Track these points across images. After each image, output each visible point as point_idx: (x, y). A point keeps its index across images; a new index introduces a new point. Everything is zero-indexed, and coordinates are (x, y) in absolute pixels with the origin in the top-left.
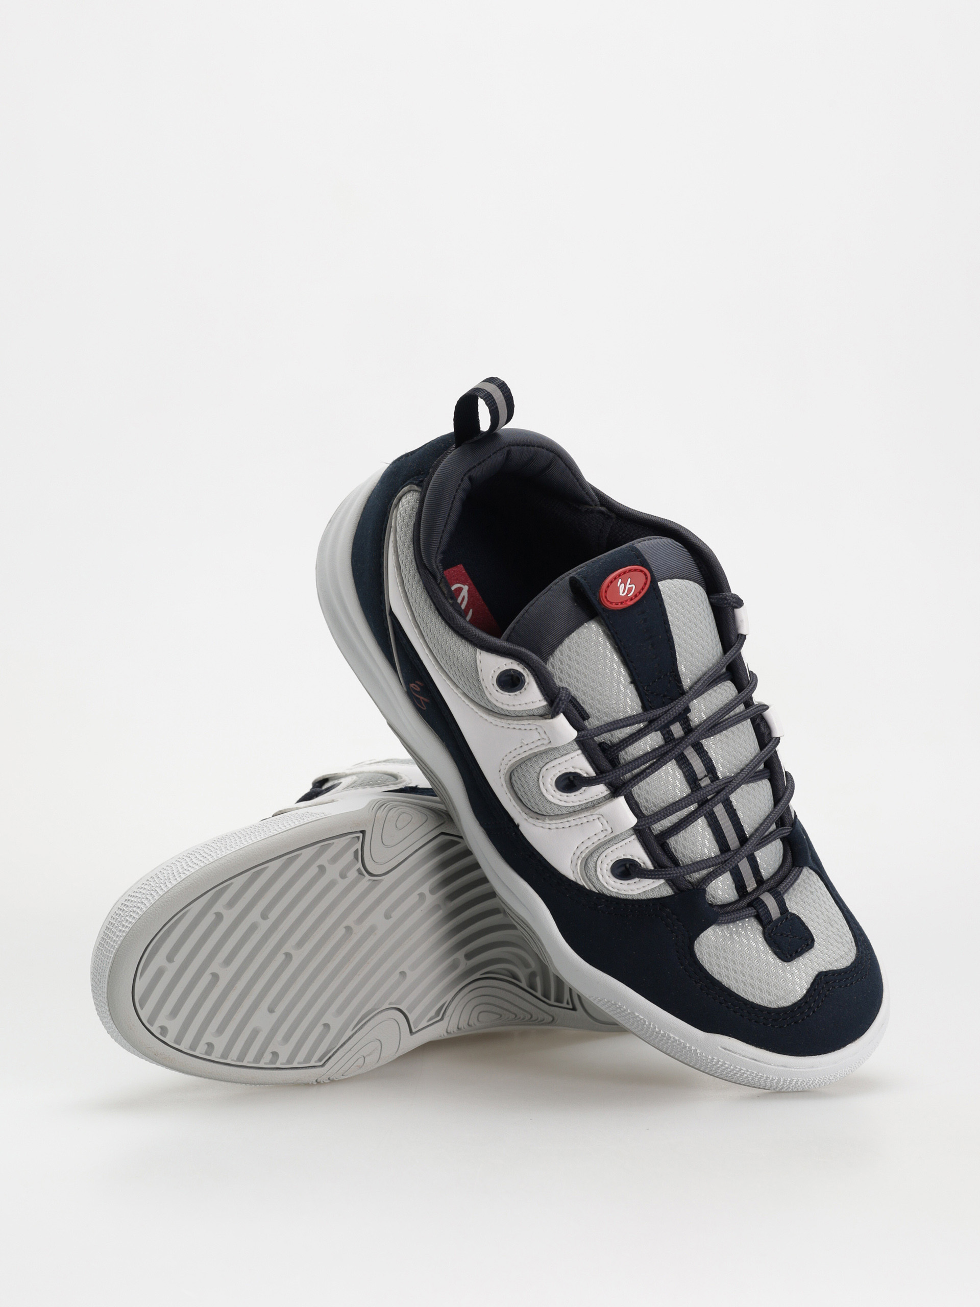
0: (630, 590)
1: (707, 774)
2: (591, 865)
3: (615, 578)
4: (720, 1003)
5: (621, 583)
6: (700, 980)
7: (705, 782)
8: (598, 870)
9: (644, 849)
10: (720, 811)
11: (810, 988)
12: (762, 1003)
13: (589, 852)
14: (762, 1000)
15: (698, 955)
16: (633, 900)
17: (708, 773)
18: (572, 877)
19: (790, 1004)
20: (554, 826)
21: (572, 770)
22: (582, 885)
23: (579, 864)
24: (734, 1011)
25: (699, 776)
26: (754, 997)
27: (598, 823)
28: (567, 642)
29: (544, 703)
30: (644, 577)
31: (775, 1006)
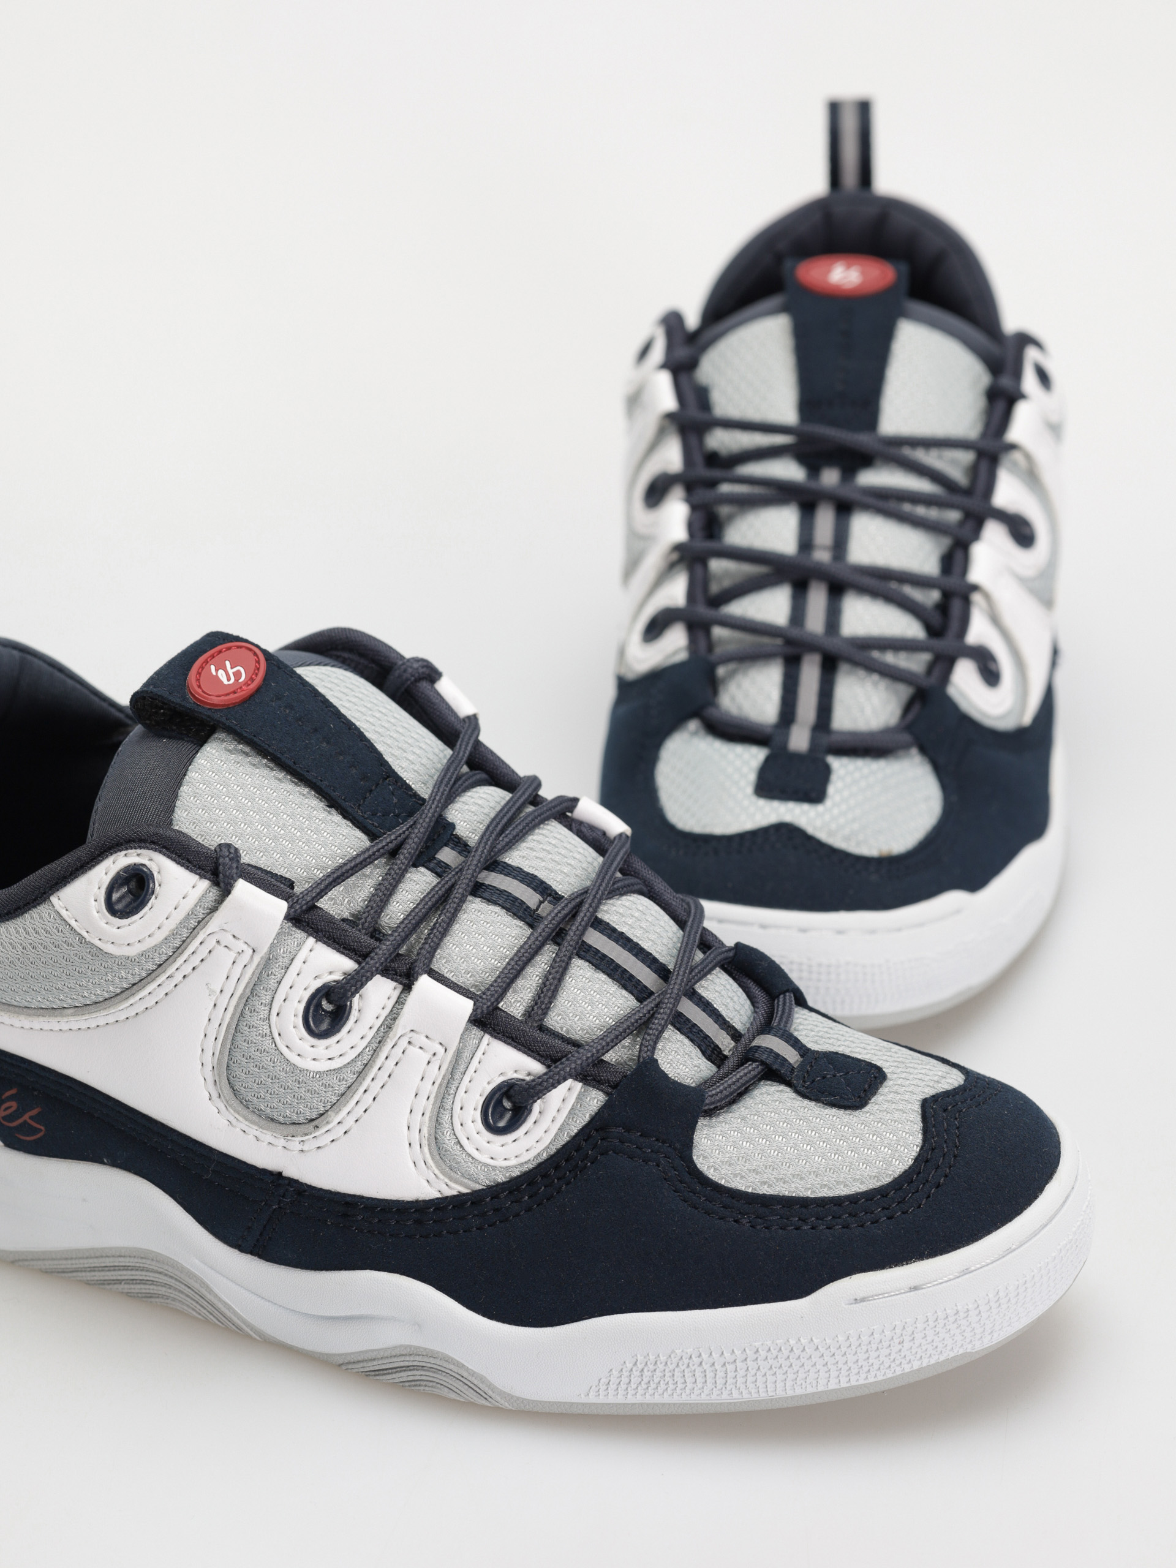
0: (237, 675)
1: (542, 899)
2: (448, 1141)
3: (202, 667)
4: (797, 1229)
5: (217, 670)
6: (740, 1213)
7: (546, 909)
8: (464, 1142)
9: (515, 1047)
10: (595, 939)
11: (923, 1127)
12: (863, 1188)
13: (431, 1118)
14: (862, 1183)
15: (711, 1174)
16: (551, 1158)
17: (541, 894)
18: (430, 1193)
19: (910, 1162)
20: (349, 1122)
21: (318, 984)
22: (455, 1193)
23: (428, 1155)
24: (828, 1228)
25: (533, 906)
26: (846, 1186)
27: (413, 1050)
28: (184, 789)
29: (205, 884)
30: (250, 654)
31: (888, 1180)
